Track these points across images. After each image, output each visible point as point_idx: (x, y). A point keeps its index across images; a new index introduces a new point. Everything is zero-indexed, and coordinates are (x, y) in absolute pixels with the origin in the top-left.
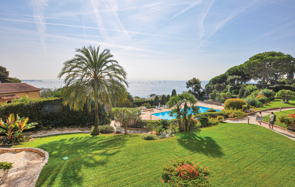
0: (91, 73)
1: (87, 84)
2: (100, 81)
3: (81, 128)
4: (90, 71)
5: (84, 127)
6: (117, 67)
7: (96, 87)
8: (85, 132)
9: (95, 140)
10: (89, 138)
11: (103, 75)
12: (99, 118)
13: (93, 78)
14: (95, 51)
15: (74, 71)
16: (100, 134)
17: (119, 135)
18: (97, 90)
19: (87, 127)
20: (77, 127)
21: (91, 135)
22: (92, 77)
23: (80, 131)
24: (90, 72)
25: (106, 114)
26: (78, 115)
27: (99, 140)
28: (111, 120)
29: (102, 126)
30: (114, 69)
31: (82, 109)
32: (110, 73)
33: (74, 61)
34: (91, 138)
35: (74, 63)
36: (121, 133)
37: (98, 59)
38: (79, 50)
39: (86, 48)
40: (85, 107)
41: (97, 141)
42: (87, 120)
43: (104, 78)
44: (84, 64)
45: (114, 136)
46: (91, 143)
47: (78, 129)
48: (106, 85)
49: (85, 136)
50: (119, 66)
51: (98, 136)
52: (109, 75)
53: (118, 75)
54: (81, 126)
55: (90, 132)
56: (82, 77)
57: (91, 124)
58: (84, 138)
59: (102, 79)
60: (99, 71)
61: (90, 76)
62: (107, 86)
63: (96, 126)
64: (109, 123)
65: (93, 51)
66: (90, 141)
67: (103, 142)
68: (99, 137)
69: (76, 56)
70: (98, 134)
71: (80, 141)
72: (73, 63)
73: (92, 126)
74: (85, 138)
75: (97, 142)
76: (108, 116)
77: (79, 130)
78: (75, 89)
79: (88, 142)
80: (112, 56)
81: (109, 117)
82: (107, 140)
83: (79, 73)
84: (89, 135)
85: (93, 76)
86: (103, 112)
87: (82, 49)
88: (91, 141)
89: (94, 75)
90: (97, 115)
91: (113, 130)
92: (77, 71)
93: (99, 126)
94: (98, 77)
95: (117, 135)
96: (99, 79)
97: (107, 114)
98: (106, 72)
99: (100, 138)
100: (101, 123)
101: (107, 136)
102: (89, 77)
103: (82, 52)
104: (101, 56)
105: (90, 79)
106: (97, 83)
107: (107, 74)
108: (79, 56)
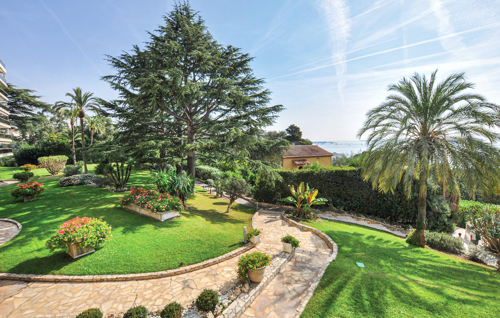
0: (416, 126)
1: (405, 148)
2: (434, 142)
3: (388, 225)
4: (412, 122)
5: (394, 225)
6: (483, 110)
7: (425, 153)
8: (395, 233)
9: (417, 256)
10: (403, 247)
11: (443, 129)
12: (428, 216)
13: (419, 135)
14: (425, 84)
15: (383, 125)
16: (426, 246)
17: (478, 267)
18: (426, 159)
19: (400, 227)
20: (382, 221)
21: (407, 242)
22: (416, 134)
23: (385, 229)
24: (413, 124)
25: (444, 209)
26: (384, 200)
27: (422, 257)
28: (457, 226)
29: (431, 233)
30: (476, 114)
31: (392, 191)
32: (459, 123)
33: (383, 108)
34: (405, 248)
35: (384, 112)
36: (485, 264)
37: (432, 97)
38: (393, 88)
39: (408, 80)
40: (400, 188)
41: (420, 259)
42: (400, 213)
43: (444, 134)
44: (401, 112)
45: (463, 264)
46: (405, 257)
47: (382, 224)
48: (450, 149)
49: (396, 241)
50: (491, 106)
51: (421, 249)
52: (458, 127)
53: (486, 127)
54: (388, 221)
55: (404, 235)
56: (398, 136)
57: (408, 223)
58: (393, 243)
59: (441, 137)
60: (433, 122)
61: (413, 133)
62: (453, 152)
63: (419, 228)
64: (450, 231)
65: (420, 83)
66: (404, 254)
67: (435, 266)
68: (424, 253)
69: (389, 98)
70: (423, 247)
71: (385, 246)
72: (382, 111)
73: (410, 226)
74: (395, 243)
75: (419, 261)
76: (449, 215)
77: (385, 226)
78: (382, 155)
79: (401, 253)
80: (468, 86)
81: (450, 218)
82: (444, 265)
83: (391, 128)
84: (403, 241)
85: (419, 131)
86: (437, 205)
87: (400, 85)
88: (407, 254)
89: (421, 130)
90: (423, 209)
91: (462, 249)
92: (388, 125)
93: (425, 231)
94: (430, 133)
95: (471, 265)
96: (432, 137)
97: (446, 210)
98: (451, 123)
99: (426, 254)
100: (430, 227)
101: (444, 258)
102: (411, 134)
103: (400, 89)
104: (439, 90)
105: (412, 138)
106: (428, 145)
107: (453, 126)
108: (393, 99)
